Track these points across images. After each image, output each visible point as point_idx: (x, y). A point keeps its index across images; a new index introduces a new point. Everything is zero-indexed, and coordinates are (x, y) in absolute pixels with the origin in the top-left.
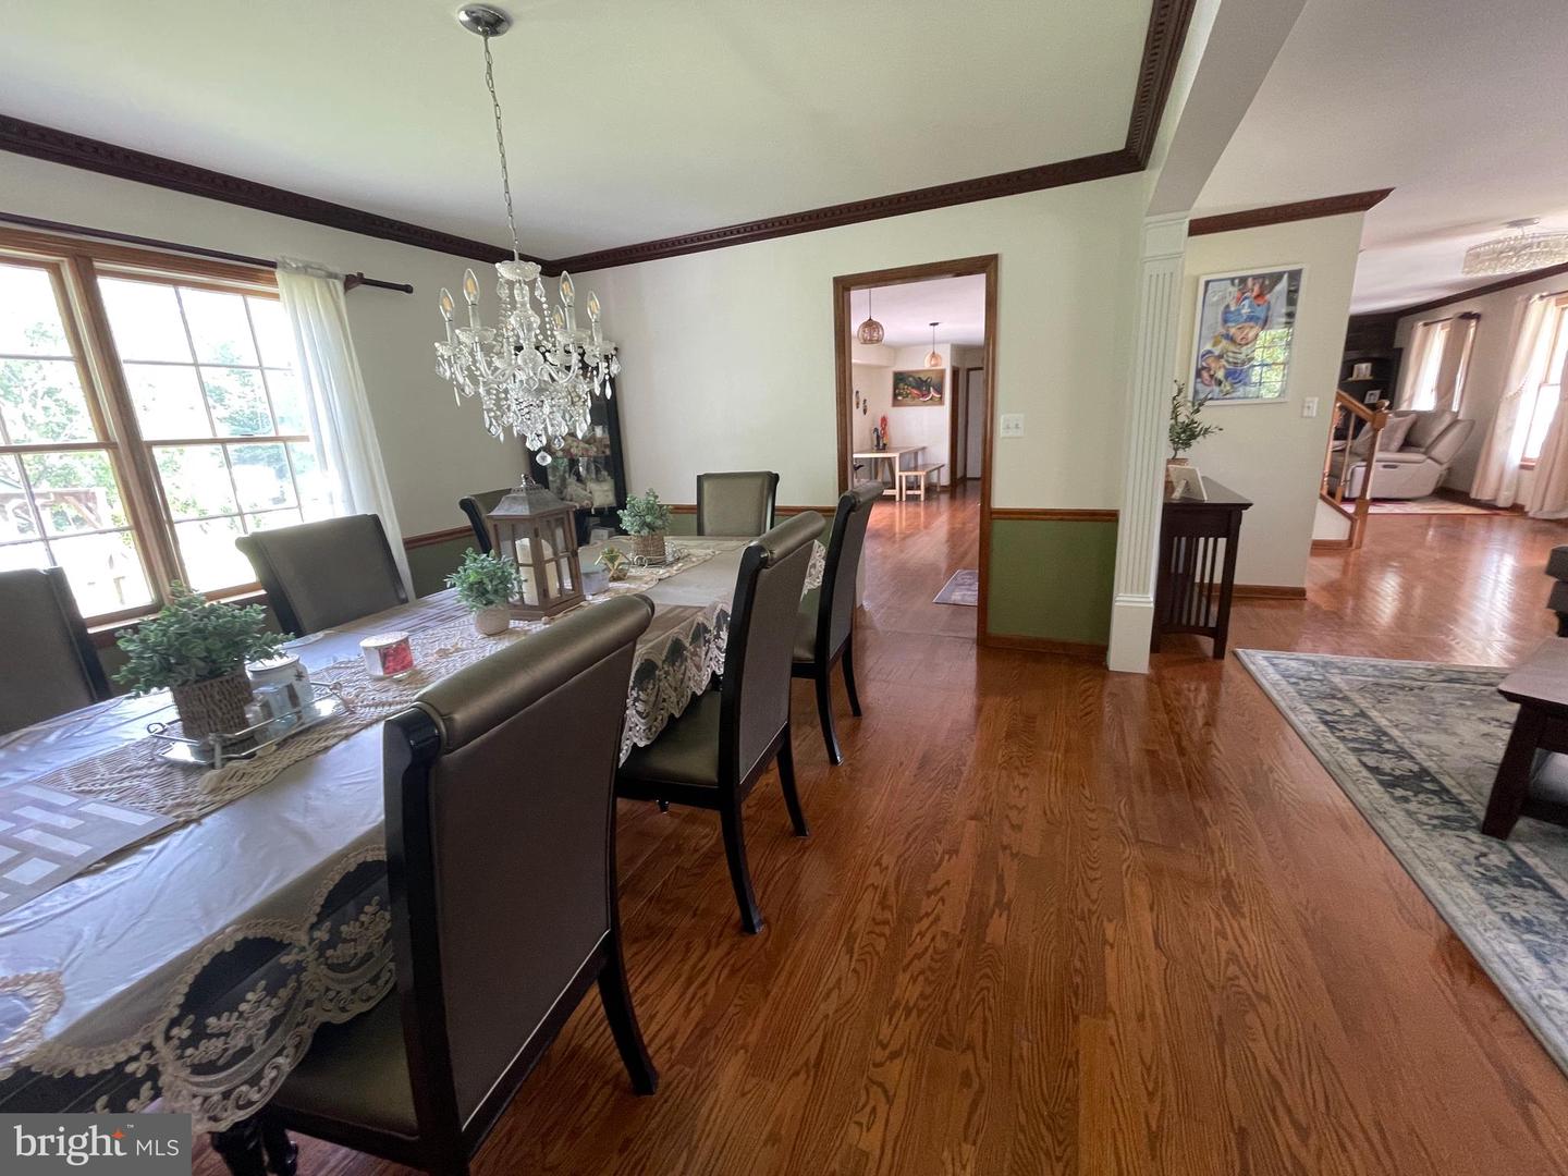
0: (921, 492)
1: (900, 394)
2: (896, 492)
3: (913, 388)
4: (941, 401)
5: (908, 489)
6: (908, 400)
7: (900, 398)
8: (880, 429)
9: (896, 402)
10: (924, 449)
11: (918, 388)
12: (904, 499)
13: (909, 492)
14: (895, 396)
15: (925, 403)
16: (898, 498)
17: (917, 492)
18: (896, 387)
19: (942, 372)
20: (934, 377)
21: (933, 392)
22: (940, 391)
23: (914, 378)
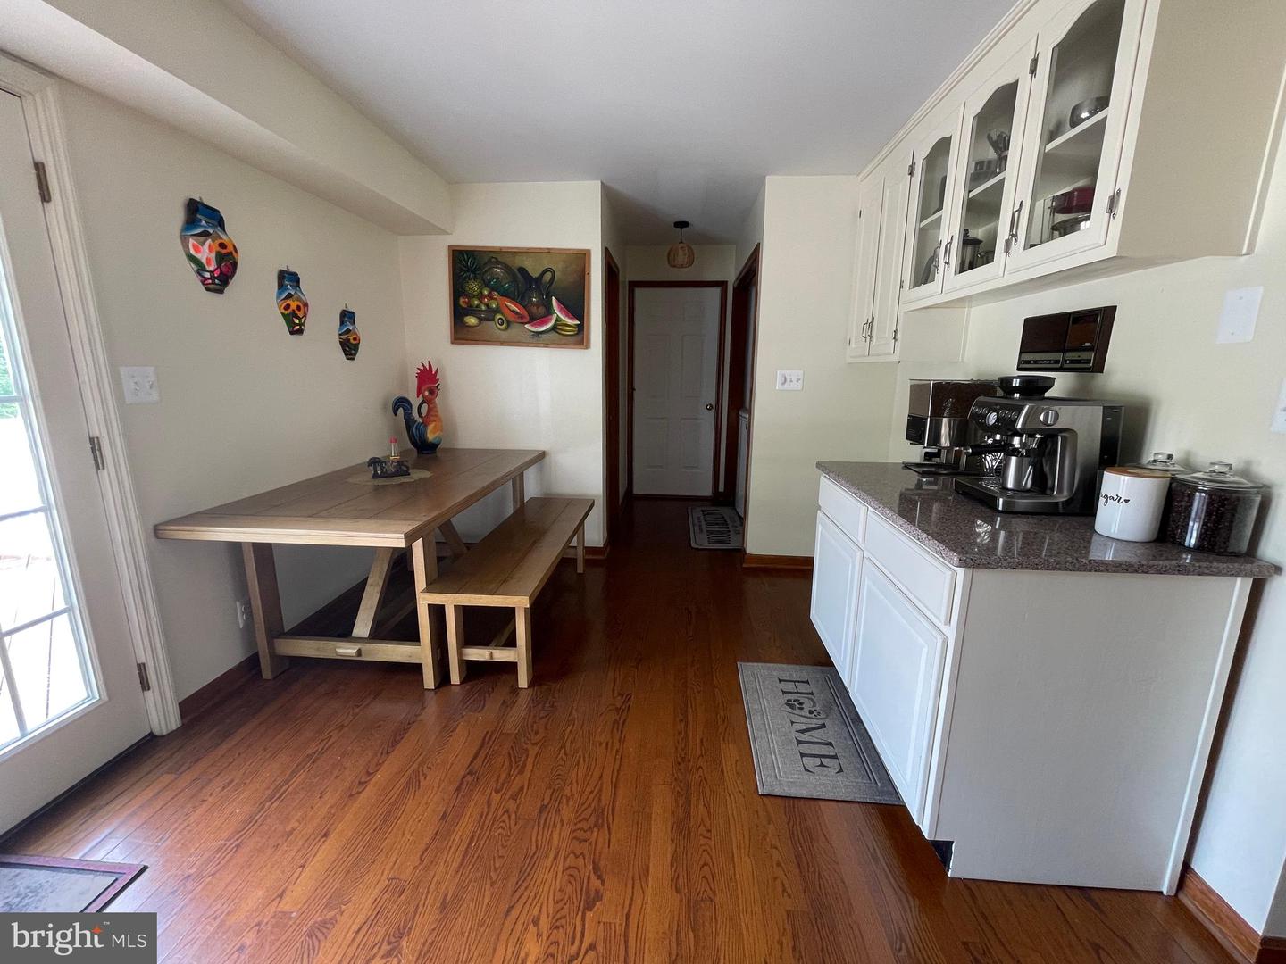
0: (518, 655)
1: (471, 311)
2: (421, 652)
3: (505, 294)
4: (579, 337)
5: (467, 640)
6: (494, 327)
7: (472, 320)
8: (415, 401)
9: (461, 333)
10: (542, 456)
11: (520, 298)
12: (455, 678)
13: (477, 654)
14: (458, 314)
15: (537, 340)
16: (429, 680)
17: (502, 655)
18: (458, 291)
19: (583, 257)
20: (558, 267)
21: (558, 312)
22: (577, 308)
23: (507, 268)
